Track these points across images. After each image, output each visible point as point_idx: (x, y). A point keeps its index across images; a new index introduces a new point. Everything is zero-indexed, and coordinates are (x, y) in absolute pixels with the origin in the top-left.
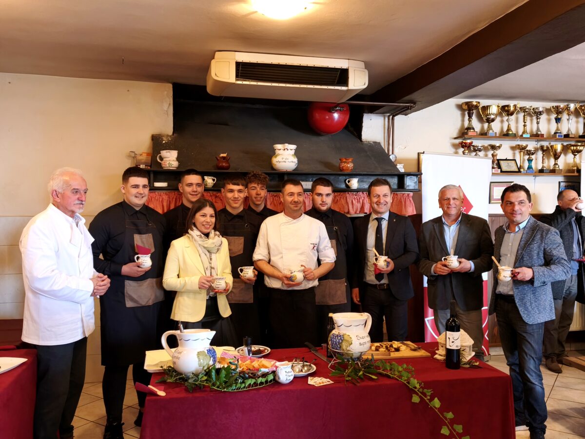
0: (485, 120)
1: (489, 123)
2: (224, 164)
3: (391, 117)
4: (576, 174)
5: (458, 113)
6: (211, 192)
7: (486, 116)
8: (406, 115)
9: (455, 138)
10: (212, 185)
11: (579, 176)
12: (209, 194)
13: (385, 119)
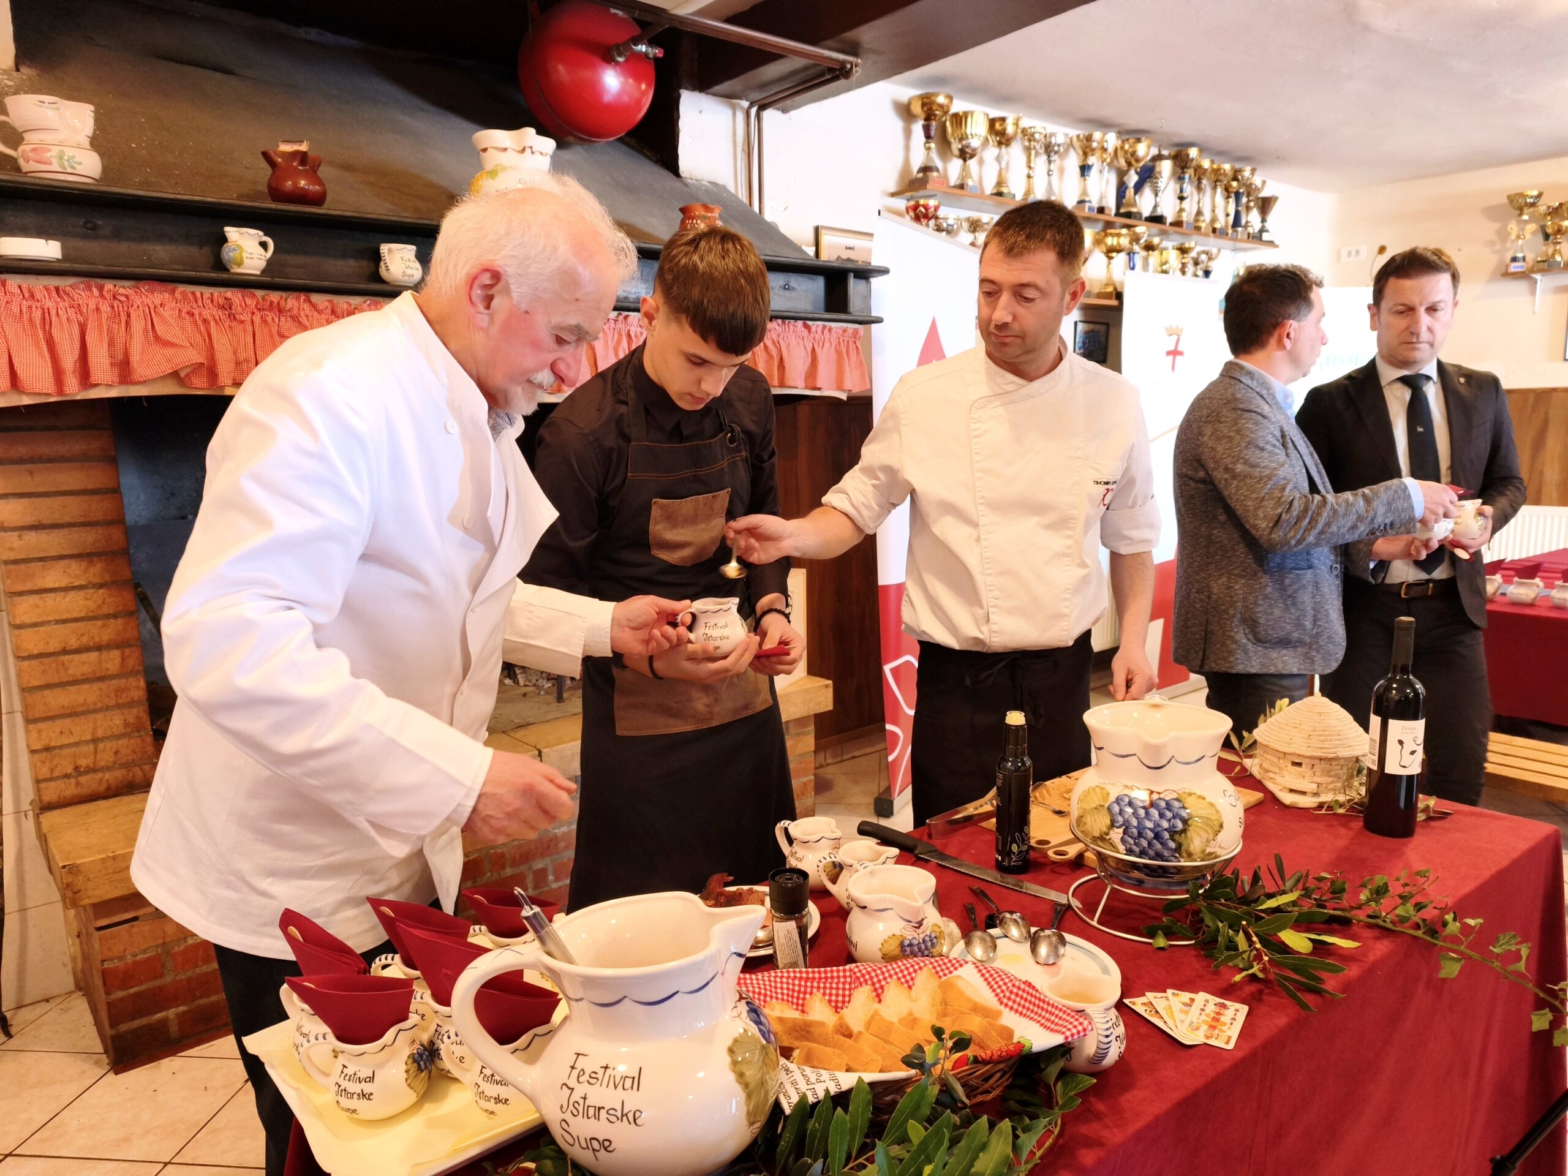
0: (956, 152)
1: (965, 160)
2: (303, 183)
3: (754, 111)
4: (1114, 302)
5: (897, 124)
6: (259, 293)
7: (961, 140)
8: (785, 111)
9: (893, 195)
10: (262, 264)
11: (1119, 309)
12: (248, 301)
13: (734, 115)
